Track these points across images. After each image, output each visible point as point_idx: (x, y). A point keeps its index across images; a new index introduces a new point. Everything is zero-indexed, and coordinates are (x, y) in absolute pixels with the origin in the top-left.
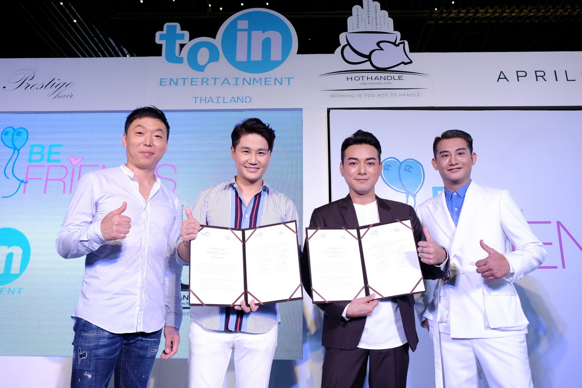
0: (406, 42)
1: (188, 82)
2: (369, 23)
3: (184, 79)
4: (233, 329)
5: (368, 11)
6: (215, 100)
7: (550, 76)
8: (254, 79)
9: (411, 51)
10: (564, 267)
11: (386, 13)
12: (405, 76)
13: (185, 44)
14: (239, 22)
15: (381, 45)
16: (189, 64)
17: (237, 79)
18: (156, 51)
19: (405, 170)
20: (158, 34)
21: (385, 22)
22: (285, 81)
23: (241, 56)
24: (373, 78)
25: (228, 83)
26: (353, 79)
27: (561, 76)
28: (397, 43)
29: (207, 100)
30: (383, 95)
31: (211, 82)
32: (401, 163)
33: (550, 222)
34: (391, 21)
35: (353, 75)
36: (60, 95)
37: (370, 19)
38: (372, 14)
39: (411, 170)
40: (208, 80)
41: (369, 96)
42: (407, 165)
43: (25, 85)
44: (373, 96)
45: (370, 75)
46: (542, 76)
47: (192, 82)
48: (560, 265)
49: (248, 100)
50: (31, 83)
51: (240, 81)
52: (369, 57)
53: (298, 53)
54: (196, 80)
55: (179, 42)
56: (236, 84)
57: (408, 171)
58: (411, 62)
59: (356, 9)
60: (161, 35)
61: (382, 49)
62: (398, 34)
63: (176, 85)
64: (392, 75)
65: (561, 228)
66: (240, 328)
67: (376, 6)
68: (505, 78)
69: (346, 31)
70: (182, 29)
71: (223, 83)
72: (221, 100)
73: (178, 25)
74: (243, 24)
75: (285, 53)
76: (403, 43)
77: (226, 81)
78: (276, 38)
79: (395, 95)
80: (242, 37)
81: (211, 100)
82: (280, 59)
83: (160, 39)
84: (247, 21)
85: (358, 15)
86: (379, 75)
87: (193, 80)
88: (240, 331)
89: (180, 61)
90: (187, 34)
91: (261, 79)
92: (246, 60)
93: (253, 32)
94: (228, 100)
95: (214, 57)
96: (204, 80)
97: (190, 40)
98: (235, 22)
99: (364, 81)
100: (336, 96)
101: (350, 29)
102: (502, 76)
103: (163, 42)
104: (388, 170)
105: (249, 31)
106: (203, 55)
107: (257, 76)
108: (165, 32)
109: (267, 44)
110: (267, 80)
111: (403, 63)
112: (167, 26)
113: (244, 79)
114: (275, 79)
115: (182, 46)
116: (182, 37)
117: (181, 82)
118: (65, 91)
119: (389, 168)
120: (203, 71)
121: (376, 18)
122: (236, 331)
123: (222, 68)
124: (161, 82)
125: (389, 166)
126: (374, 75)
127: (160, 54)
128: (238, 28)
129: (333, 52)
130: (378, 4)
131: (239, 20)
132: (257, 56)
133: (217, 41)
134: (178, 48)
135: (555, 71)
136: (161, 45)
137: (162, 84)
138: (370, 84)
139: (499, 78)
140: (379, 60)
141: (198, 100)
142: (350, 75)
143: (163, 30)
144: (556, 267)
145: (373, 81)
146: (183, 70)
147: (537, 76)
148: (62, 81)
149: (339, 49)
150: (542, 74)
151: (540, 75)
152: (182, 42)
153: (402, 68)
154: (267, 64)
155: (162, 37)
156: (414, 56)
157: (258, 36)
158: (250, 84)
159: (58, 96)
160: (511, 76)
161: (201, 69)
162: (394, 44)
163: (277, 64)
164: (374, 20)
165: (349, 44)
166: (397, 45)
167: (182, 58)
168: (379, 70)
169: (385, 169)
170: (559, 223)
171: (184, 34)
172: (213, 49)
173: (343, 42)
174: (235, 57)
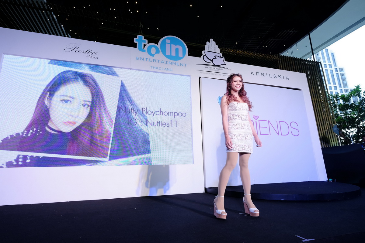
0: (224, 57)
1: (148, 60)
2: (212, 49)
5: (212, 44)
6: (159, 69)
7: (265, 75)
11: (217, 46)
12: (224, 69)
15: (216, 57)
16: (148, 53)
17: (167, 61)
18: (134, 45)
20: (135, 39)
21: (217, 49)
22: (184, 65)
23: (168, 53)
25: (163, 62)
27: (268, 75)
29: (156, 68)
30: (217, 75)
31: (157, 61)
33: (266, 121)
34: (219, 49)
35: (207, 66)
36: (93, 57)
38: (213, 46)
41: (213, 74)
43: (75, 50)
45: (213, 67)
47: (149, 60)
48: (269, 134)
49: (171, 70)
50: (78, 50)
51: (168, 63)
52: (212, 61)
53: (188, 55)
54: (151, 59)
55: (143, 44)
58: (225, 64)
59: (207, 43)
61: (216, 59)
62: (221, 54)
63: (143, 60)
64: (220, 68)
65: (269, 123)
69: (205, 50)
72: (161, 69)
73: (143, 37)
74: (168, 41)
75: (184, 55)
76: (223, 57)
77: (162, 62)
78: (180, 48)
79: (221, 75)
80: (168, 46)
82: (182, 56)
83: (136, 41)
84: (169, 40)
85: (208, 45)
86: (216, 67)
90: (147, 41)
92: (170, 55)
93: (172, 45)
94: (164, 69)
95: (157, 52)
96: (154, 60)
97: (148, 43)
98: (165, 40)
99: (211, 69)
100: (202, 73)
102: (252, 73)
105: (171, 44)
106: (153, 50)
107: (174, 62)
108: (138, 38)
109: (177, 50)
110: (178, 63)
111: (223, 64)
112: (139, 36)
113: (169, 62)
114: (181, 63)
115: (145, 45)
116: (145, 42)
117: (145, 59)
123: (161, 56)
124: (137, 58)
127: (136, 47)
128: (166, 42)
130: (215, 42)
131: (166, 39)
132: (174, 54)
133: (159, 46)
134: (143, 46)
141: (152, 67)
142: (206, 66)
143: (137, 37)
144: (268, 135)
145: (214, 69)
146: (145, 55)
148: (93, 51)
149: (202, 56)
151: (263, 74)
152: (145, 44)
153: (222, 66)
155: (136, 40)
156: (226, 62)
157: (174, 47)
158: (171, 64)
159: (91, 57)
160: (255, 74)
161: (153, 55)
162: (220, 57)
163: (181, 58)
164: (214, 48)
165: (205, 55)
166: (221, 58)
167: (145, 50)
168: (215, 66)
169: (219, 100)
170: (269, 121)
171: (145, 41)
172: (157, 48)
173: (203, 54)
174: (166, 53)
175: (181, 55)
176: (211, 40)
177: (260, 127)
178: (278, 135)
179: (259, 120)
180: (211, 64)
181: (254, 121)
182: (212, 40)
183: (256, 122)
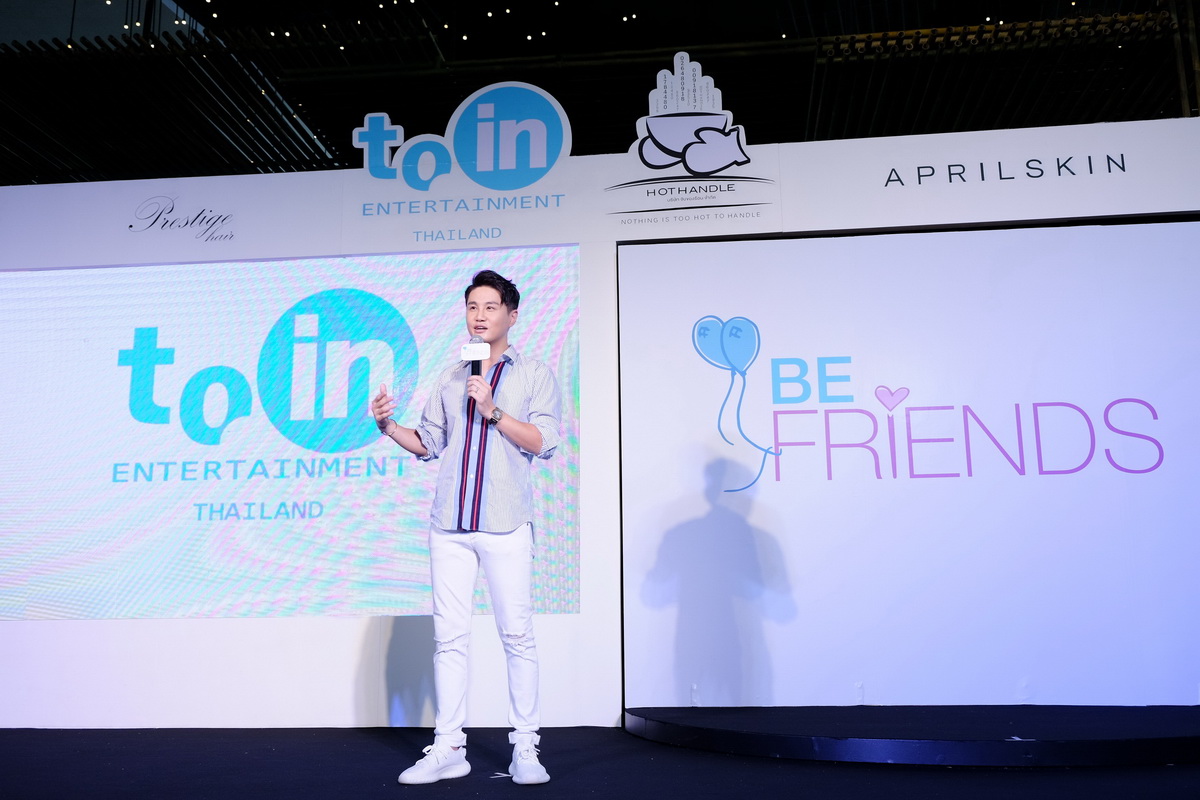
0: (741, 128)
1: (405, 207)
2: (683, 99)
3: (399, 204)
4: (468, 529)
5: (683, 78)
6: (447, 236)
7: (972, 173)
8: (505, 199)
9: (749, 143)
10: (970, 474)
11: (710, 80)
12: (738, 184)
13: (398, 147)
14: (480, 106)
15: (701, 134)
16: (406, 179)
17: (478, 200)
18: (352, 159)
19: (731, 334)
20: (356, 132)
21: (707, 95)
22: (552, 201)
23: (484, 164)
24: (688, 191)
25: (466, 207)
26: (657, 192)
27: (991, 171)
28: (727, 131)
29: (434, 238)
30: (702, 217)
31: (440, 206)
32: (724, 325)
33: (952, 408)
34: (718, 93)
35: (657, 186)
36: (215, 235)
37: (685, 91)
38: (689, 85)
39: (739, 334)
40: (435, 203)
41: (681, 219)
42: (734, 327)
43: (161, 221)
44: (687, 219)
45: (682, 185)
46: (959, 174)
47: (411, 207)
48: (964, 471)
49: (496, 233)
50: (171, 218)
51: (484, 204)
52: (681, 156)
53: (571, 155)
54: (417, 204)
55: (388, 144)
56: (478, 209)
57: (736, 335)
58: (748, 161)
59: (663, 75)
60: (360, 134)
61: (703, 142)
62: (729, 115)
63: (388, 213)
64: (718, 183)
65: (969, 416)
66: (477, 527)
67: (694, 70)
68: (899, 180)
69: (648, 114)
70: (393, 123)
71: (458, 207)
72: (455, 235)
73: (385, 116)
74: (486, 110)
75: (552, 156)
76: (737, 129)
77: (462, 205)
78: (537, 129)
79: (722, 216)
80: (485, 132)
81: (440, 235)
82: (544, 165)
83: (360, 141)
84: (492, 105)
85: (665, 87)
86: (696, 184)
87: (413, 205)
88: (477, 531)
89: (390, 174)
90: (400, 130)
91: (515, 198)
92: (492, 169)
94: (466, 233)
95: (443, 167)
96: (430, 204)
97: (406, 139)
98: (473, 107)
99: (672, 196)
100: (629, 222)
101: (653, 111)
102: (894, 177)
103: (364, 145)
104: (705, 335)
105: (497, 119)
106: (427, 163)
107: (509, 194)
108: (366, 128)
109: (523, 140)
110: (525, 200)
111: (736, 163)
112: (370, 118)
113: (490, 200)
114: (537, 197)
115: (394, 150)
116: (392, 135)
117: (394, 208)
118: (221, 229)
119: (707, 332)
120: (427, 189)
121: (695, 91)
122: (472, 531)
123: (456, 184)
124: (364, 210)
125: (706, 329)
126: (689, 185)
127: (360, 165)
128: (480, 116)
129: (625, 150)
130: (697, 66)
131: (479, 104)
132: (508, 162)
133: (447, 140)
134: (387, 153)
135: (982, 164)
136: (362, 150)
137: (367, 212)
138: (682, 199)
139: (889, 180)
140: (698, 160)
141: (421, 236)
142: (651, 187)
143: (363, 126)
144: (958, 475)
145: (688, 195)
146: (397, 189)
147: (950, 174)
148: (216, 213)
149: (635, 145)
150: (960, 170)
151: (956, 172)
152: (394, 144)
153: (734, 171)
154: (523, 175)
155: (362, 137)
156: (754, 151)
157: (510, 129)
158: (498, 208)
159: (211, 238)
160: (909, 175)
161: (424, 186)
162: (722, 131)
163: (540, 173)
164: (692, 94)
165: (651, 136)
166: (727, 134)
167: (395, 170)
168: (698, 175)
169: (700, 334)
170: (966, 409)
171: (395, 131)
172: (441, 154)
173: (642, 132)
174: (475, 166)
175: (538, 158)
176: (681, 59)
177: (910, 441)
178: (1022, 471)
179: (908, 410)
180: (680, 170)
181: (882, 414)
182: (686, 55)
183: (891, 420)
